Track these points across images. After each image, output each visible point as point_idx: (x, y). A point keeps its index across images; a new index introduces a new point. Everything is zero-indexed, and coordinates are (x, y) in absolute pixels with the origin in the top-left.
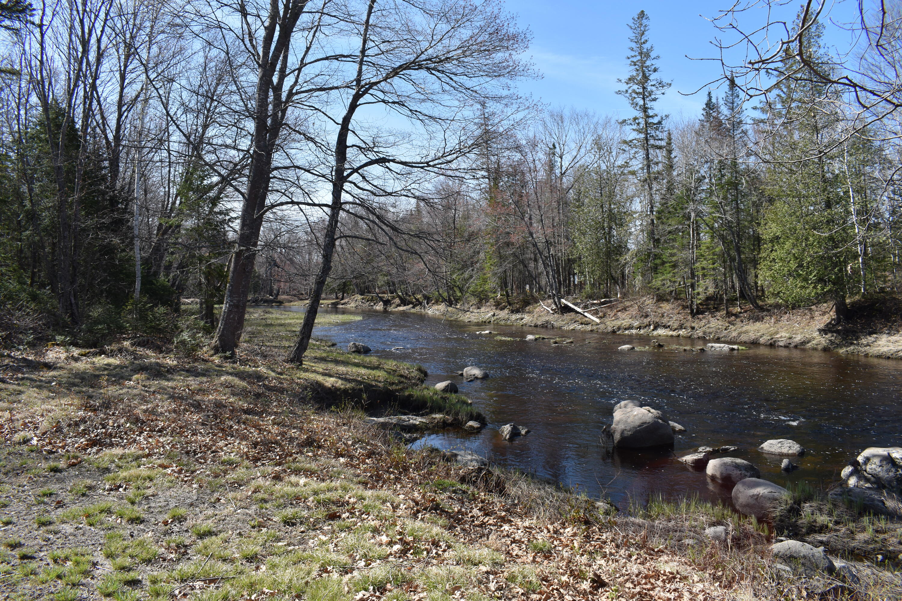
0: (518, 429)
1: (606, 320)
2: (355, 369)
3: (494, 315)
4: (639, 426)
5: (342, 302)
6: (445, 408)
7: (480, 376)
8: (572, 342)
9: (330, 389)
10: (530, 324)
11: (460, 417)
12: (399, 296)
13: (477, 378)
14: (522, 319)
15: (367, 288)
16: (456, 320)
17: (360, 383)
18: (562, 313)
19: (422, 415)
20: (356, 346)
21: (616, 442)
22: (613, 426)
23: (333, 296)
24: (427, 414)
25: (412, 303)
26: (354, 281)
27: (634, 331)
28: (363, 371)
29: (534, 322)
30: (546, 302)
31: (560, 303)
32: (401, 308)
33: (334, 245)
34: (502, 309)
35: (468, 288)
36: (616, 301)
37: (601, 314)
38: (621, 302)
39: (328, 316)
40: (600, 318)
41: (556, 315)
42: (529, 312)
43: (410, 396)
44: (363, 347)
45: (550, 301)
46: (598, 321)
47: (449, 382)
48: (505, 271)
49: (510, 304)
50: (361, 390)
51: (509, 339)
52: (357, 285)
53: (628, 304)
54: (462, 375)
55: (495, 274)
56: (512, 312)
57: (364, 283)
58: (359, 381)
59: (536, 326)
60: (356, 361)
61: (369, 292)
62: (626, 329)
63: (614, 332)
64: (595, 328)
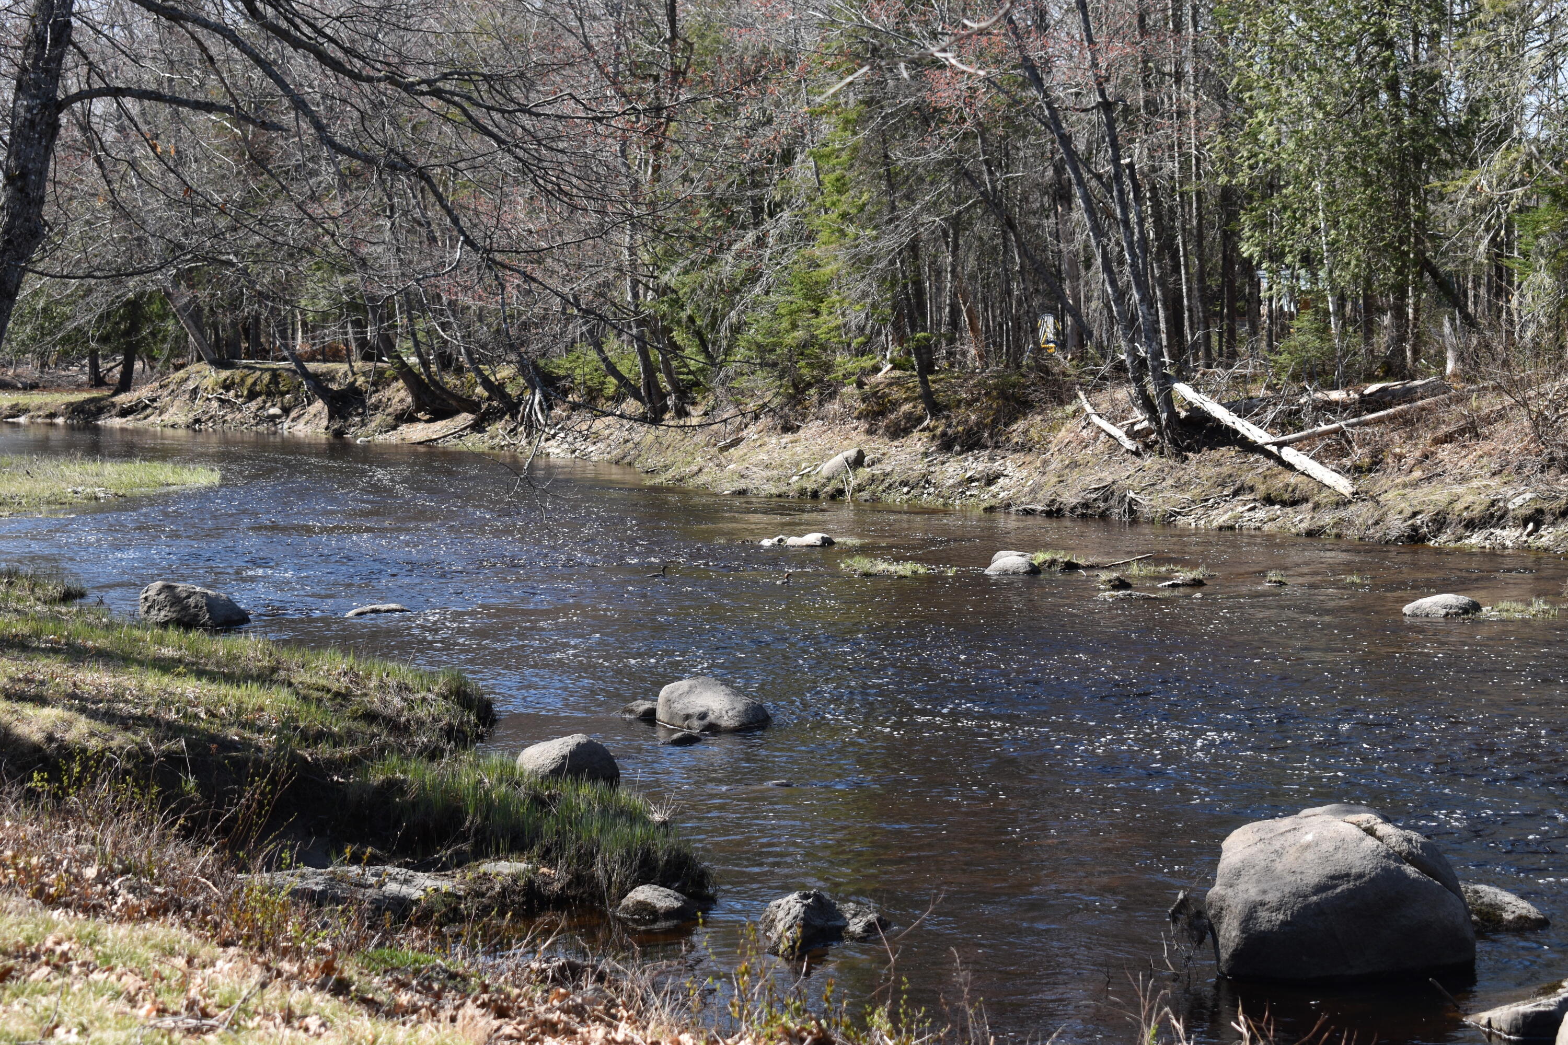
0: (840, 915)
1: (1380, 482)
2: (153, 681)
3: (858, 461)
4: (1320, 888)
5: (124, 399)
6: (537, 834)
7: (727, 721)
8: (1197, 584)
9: (36, 749)
10: (1025, 501)
11: (598, 870)
12: (406, 373)
13: (713, 729)
14: (991, 480)
15: (250, 330)
16: (678, 487)
17: (173, 730)
18: (1180, 453)
19: (441, 868)
20: (176, 600)
21: (1225, 955)
22: (1217, 890)
23: (79, 372)
24: (461, 861)
25: (470, 406)
26: (184, 295)
27: (1509, 536)
28: (190, 688)
29: (1044, 496)
30: (1102, 398)
31: (1169, 401)
32: (417, 432)
33: (55, 127)
34: (898, 432)
35: (737, 329)
36: (1432, 390)
37: (1359, 455)
38: (1461, 399)
39: (48, 466)
40: (1357, 471)
41: (1150, 461)
42: (1024, 448)
43: (393, 787)
44: (212, 603)
45: (1124, 394)
46: (1343, 485)
47: (578, 738)
48: (914, 247)
49: (935, 408)
50: (173, 759)
51: (905, 569)
52: (195, 315)
53: (1489, 404)
54: (649, 717)
55: (861, 262)
56: (947, 444)
57: (235, 303)
58: (170, 725)
59: (1054, 513)
60: (167, 652)
61: (263, 354)
62: (1471, 525)
63: (1415, 538)
64: (1327, 518)
